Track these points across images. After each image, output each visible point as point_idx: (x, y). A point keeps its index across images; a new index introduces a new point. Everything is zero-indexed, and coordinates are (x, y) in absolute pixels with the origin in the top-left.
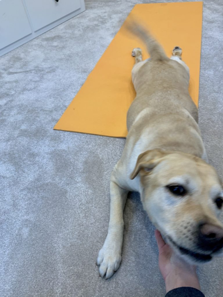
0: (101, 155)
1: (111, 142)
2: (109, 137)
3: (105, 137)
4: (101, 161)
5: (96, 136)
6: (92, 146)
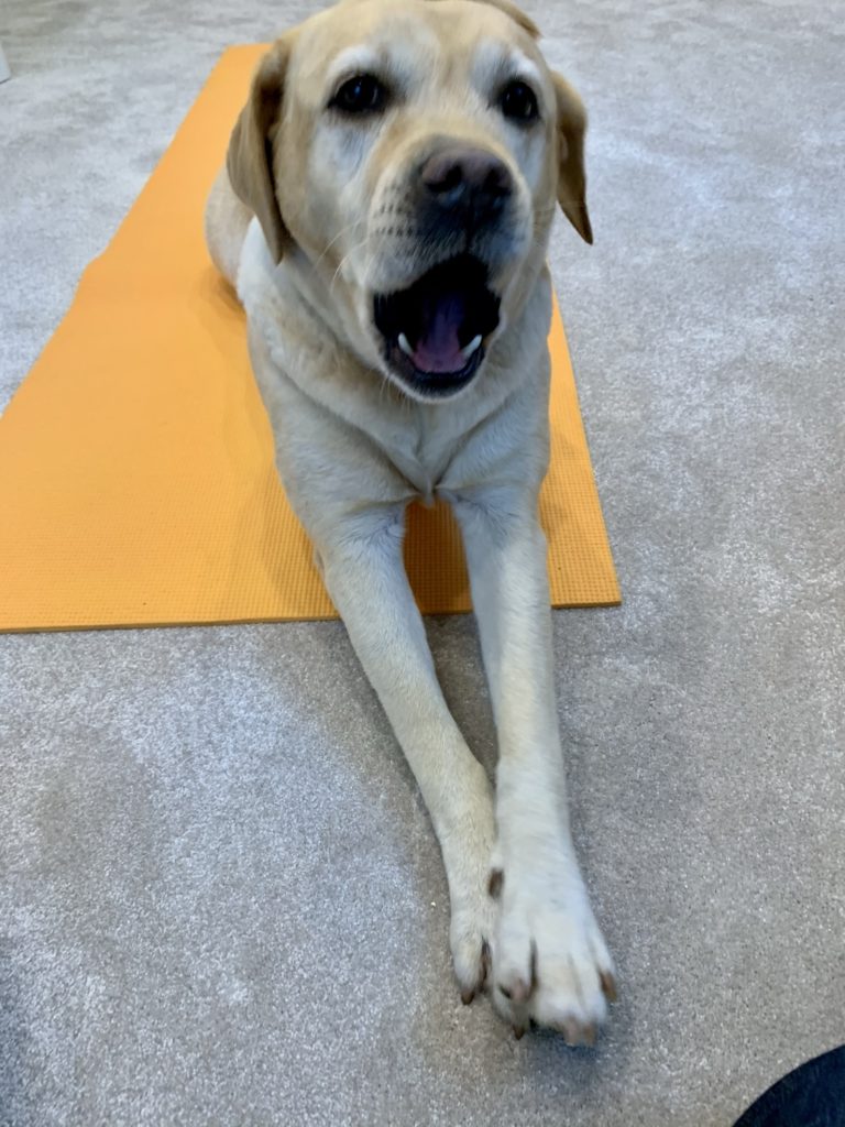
0: (141, 740)
1: (193, 652)
2: (176, 631)
3: (154, 632)
4: (146, 778)
5: (103, 636)
6: (87, 696)
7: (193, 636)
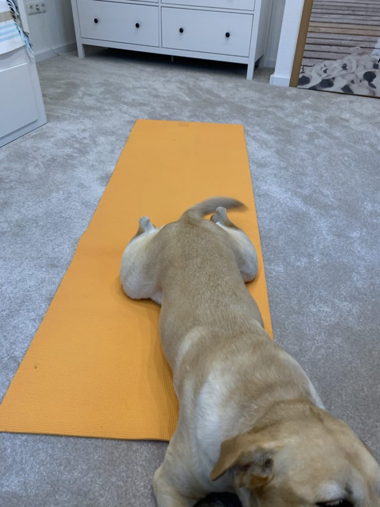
0: (103, 499)
1: (123, 454)
6: (82, 473)
7: (123, 446)
